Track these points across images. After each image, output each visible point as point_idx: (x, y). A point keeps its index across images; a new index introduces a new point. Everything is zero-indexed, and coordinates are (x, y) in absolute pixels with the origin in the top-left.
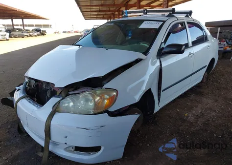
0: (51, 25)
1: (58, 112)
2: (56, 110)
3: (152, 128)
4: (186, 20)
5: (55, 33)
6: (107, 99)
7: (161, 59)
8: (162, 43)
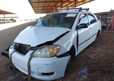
0: (18, 17)
1: (33, 57)
2: (32, 56)
3: (75, 63)
4: (87, 12)
5: (21, 21)
6: (56, 50)
7: (78, 31)
8: (77, 23)
